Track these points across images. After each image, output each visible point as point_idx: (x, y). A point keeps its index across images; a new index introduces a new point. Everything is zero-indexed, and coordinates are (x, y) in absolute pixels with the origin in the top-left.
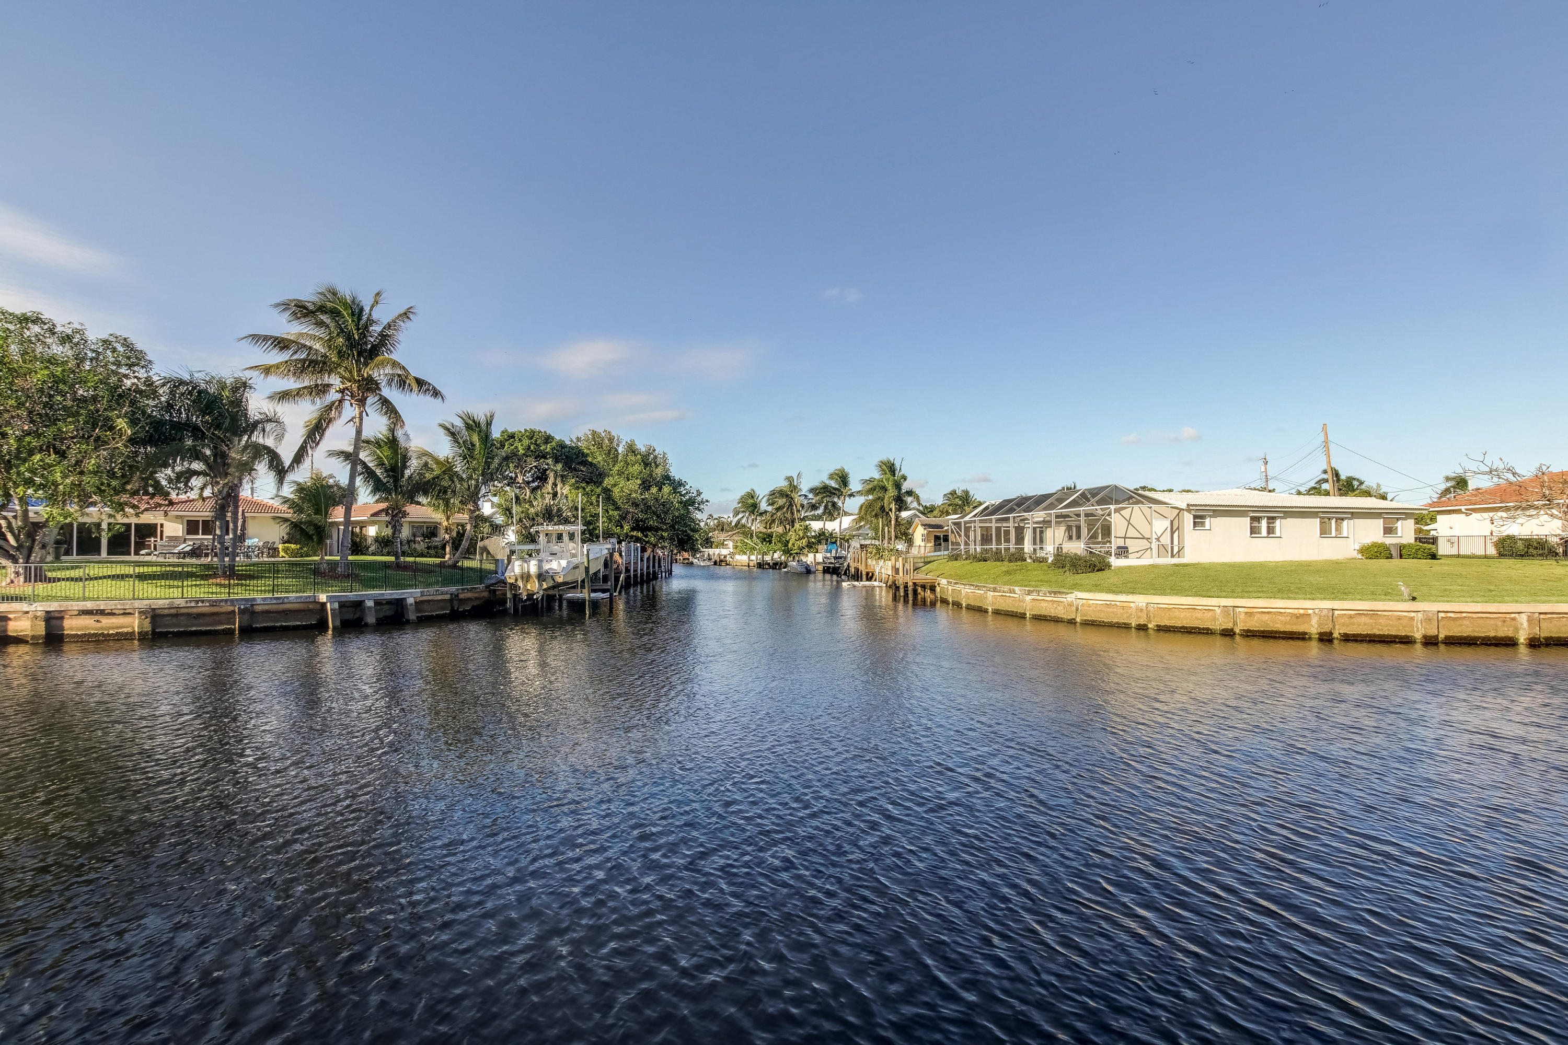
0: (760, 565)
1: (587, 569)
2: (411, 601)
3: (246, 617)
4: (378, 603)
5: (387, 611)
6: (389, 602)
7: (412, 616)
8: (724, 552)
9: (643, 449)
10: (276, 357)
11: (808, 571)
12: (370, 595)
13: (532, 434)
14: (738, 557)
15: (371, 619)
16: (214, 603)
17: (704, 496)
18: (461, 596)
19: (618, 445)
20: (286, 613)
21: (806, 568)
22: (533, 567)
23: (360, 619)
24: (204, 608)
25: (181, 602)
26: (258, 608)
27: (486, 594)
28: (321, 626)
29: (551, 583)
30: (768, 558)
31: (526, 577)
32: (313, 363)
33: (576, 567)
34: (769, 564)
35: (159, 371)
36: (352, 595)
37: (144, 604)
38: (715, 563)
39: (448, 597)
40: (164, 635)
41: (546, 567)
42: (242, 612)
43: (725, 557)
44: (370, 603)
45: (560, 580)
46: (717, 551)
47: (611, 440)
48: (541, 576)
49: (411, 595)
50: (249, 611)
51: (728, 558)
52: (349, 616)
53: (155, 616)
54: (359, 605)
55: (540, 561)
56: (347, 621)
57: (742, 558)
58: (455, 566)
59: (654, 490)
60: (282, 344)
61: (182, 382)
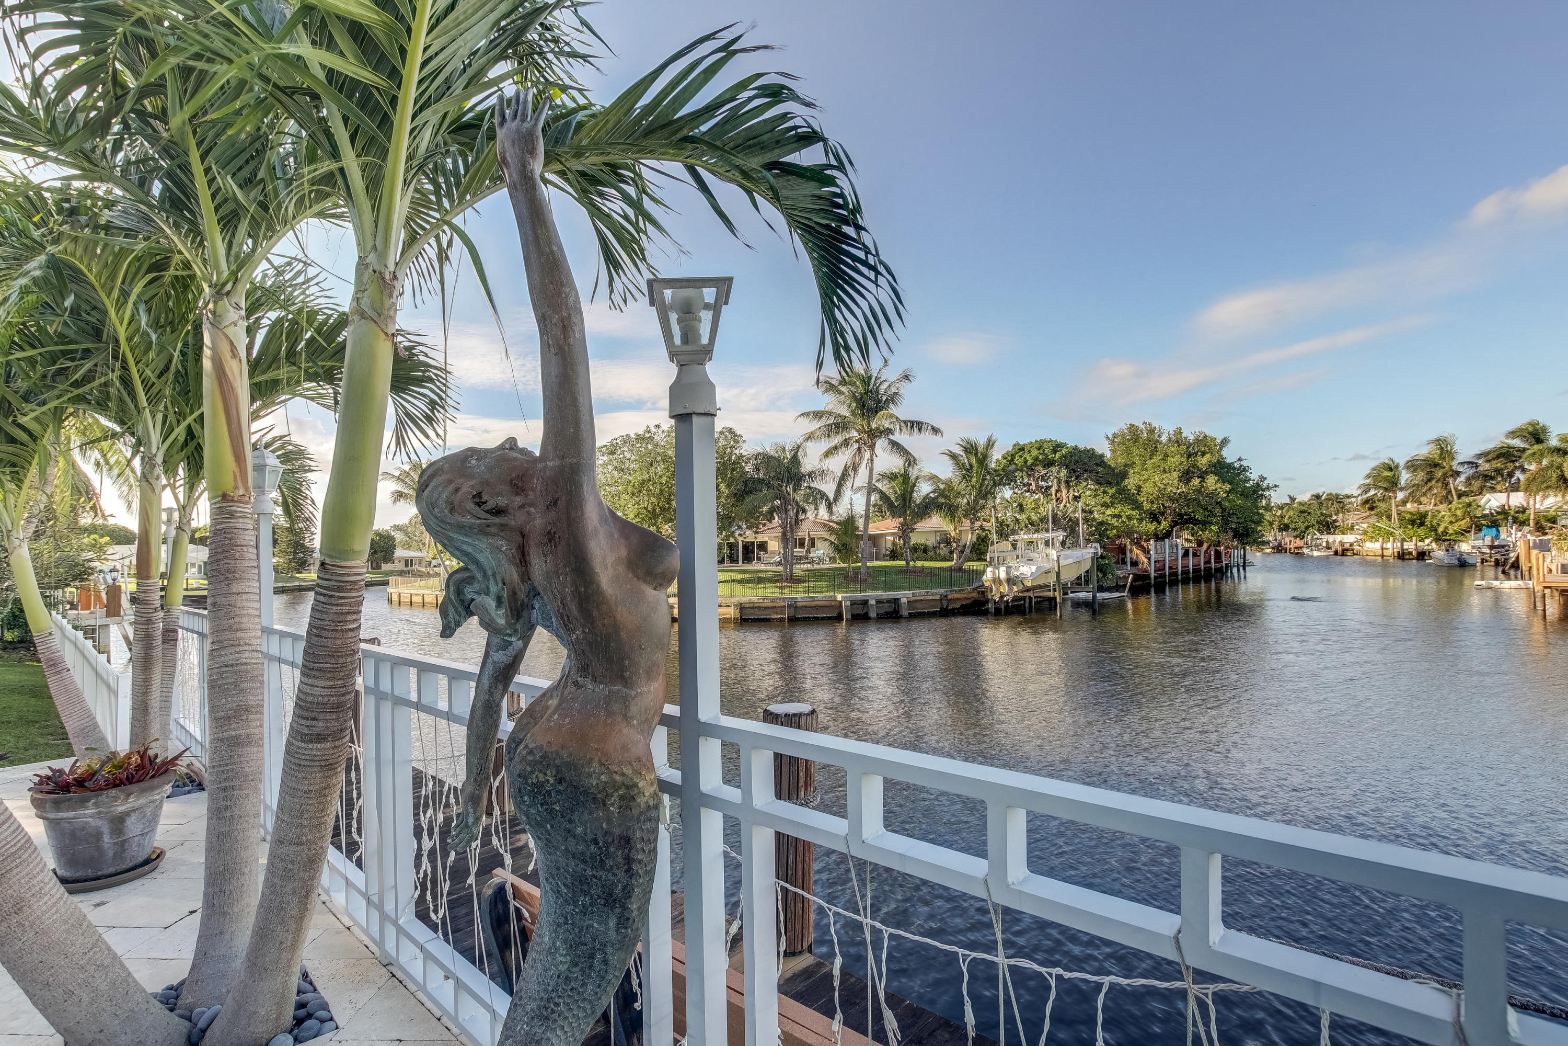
0: (1402, 556)
1: (1058, 575)
2: (904, 600)
3: (792, 610)
4: (879, 602)
5: (887, 608)
6: (889, 601)
7: (905, 612)
8: (1349, 538)
9: (1191, 438)
10: (814, 425)
11: (1463, 564)
12: (873, 595)
13: (1040, 445)
14: (1369, 545)
15: (873, 614)
16: (773, 600)
17: (1269, 482)
18: (950, 597)
19: (1159, 436)
20: (817, 608)
21: (1459, 560)
22: (1002, 574)
23: (867, 614)
24: (767, 603)
25: (755, 599)
26: (799, 604)
27: (975, 595)
28: (839, 618)
29: (1021, 587)
30: (1410, 546)
31: (997, 581)
32: (837, 426)
33: (1048, 572)
34: (1410, 553)
35: (747, 449)
36: (859, 595)
37: (735, 600)
38: (1336, 553)
39: (938, 597)
40: (747, 620)
41: (1015, 573)
42: (790, 606)
43: (1351, 545)
44: (873, 602)
45: (1029, 584)
46: (1338, 538)
47: (1152, 431)
48: (1010, 581)
49: (904, 596)
50: (794, 606)
51: (1356, 548)
52: (859, 611)
53: (742, 607)
54: (865, 603)
55: (1009, 568)
56: (858, 615)
57: (1373, 546)
58: (960, 569)
59: (1196, 482)
60: (818, 415)
61: (759, 454)
